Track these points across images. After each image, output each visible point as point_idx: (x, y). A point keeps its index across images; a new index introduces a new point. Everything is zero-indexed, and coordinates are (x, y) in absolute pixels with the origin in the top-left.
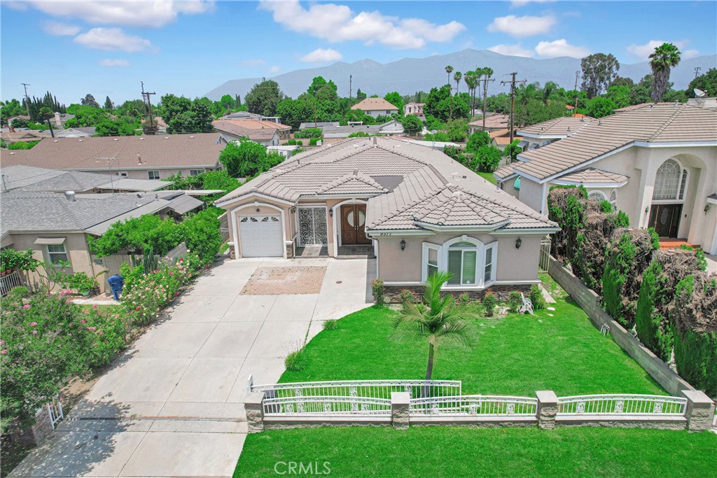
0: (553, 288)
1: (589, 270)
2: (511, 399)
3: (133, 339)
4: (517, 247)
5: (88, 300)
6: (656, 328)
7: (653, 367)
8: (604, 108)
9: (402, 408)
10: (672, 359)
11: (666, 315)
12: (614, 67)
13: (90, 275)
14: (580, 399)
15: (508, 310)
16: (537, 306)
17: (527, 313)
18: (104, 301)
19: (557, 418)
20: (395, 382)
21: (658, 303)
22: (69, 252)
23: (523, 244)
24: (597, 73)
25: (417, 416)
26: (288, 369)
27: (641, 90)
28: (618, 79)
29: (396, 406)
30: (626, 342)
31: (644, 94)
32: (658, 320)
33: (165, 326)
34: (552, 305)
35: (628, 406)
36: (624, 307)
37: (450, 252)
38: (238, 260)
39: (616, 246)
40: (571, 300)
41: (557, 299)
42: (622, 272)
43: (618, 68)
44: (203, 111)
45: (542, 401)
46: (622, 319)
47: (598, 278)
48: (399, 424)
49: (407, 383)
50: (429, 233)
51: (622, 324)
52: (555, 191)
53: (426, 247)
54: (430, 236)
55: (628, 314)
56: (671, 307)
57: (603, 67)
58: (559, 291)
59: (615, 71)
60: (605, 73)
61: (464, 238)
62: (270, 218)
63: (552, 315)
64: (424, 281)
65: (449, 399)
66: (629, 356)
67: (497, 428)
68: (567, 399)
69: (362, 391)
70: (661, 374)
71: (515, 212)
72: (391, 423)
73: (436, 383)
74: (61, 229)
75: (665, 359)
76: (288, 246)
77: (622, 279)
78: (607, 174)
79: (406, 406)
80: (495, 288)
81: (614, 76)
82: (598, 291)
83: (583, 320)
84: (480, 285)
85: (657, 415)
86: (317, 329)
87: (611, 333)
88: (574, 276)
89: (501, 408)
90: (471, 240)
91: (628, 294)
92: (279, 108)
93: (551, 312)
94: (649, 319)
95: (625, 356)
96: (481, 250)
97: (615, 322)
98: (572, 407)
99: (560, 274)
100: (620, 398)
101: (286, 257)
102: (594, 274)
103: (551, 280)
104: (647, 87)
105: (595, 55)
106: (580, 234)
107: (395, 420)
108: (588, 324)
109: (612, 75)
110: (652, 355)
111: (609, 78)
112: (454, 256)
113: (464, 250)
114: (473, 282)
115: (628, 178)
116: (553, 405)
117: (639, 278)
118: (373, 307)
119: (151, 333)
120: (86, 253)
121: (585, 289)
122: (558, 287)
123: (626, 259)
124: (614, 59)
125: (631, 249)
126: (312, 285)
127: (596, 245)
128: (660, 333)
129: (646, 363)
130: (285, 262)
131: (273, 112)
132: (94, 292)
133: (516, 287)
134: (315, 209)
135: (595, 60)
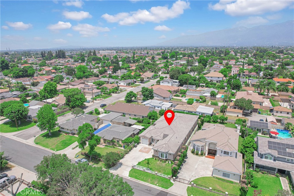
3: (125, 155)
4: (170, 155)
13: (121, 144)
18: (122, 148)
22: (119, 141)
26: (138, 163)
29: (144, 170)
33: (129, 154)
37: (161, 154)
38: (141, 144)
62: (146, 139)
64: (159, 156)
69: (142, 168)
71: (171, 150)
74: (119, 138)
80: (168, 159)
84: (165, 159)
86: (144, 159)
96: (165, 154)
101: (148, 145)
116: (157, 173)
118: (152, 158)
119: (127, 155)
126: (148, 152)
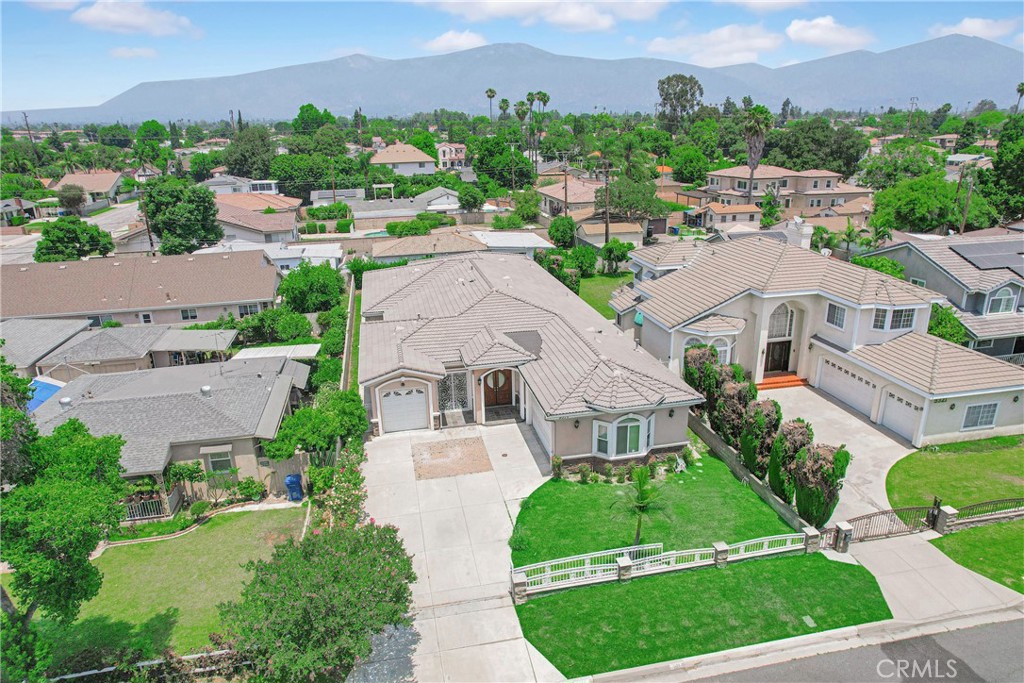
0: (696, 442)
1: (729, 431)
2: (698, 552)
4: (671, 416)
5: (260, 505)
6: (783, 481)
7: (783, 511)
8: (694, 164)
9: (627, 568)
10: (794, 503)
11: (790, 472)
12: (697, 93)
13: (256, 479)
14: (742, 545)
15: (666, 470)
16: (689, 463)
17: (681, 471)
19: (728, 560)
20: (617, 551)
21: (784, 464)
22: (233, 458)
23: (675, 414)
24: (678, 99)
25: (634, 573)
26: (514, 549)
27: (730, 127)
28: (703, 108)
29: (621, 568)
30: (762, 492)
31: (734, 133)
32: (784, 476)
34: (699, 460)
35: (771, 545)
36: (759, 463)
37: (618, 428)
38: (382, 437)
39: (751, 417)
40: (713, 453)
41: (701, 454)
42: (757, 437)
43: (701, 94)
44: (204, 202)
45: (719, 550)
46: (758, 473)
47: (735, 437)
48: (624, 580)
49: (625, 550)
50: (598, 414)
51: (757, 477)
52: (691, 352)
53: (596, 424)
54: (600, 416)
55: (762, 469)
56: (793, 466)
57: (684, 92)
58: (700, 444)
59: (699, 98)
60: (688, 101)
61: (631, 416)
62: (414, 391)
63: (701, 471)
64: (595, 453)
65: (657, 557)
66: (765, 502)
67: (689, 572)
68: (734, 546)
69: (594, 561)
70: (788, 515)
71: (665, 386)
72: (618, 580)
73: (646, 547)
74: (227, 435)
75: (790, 503)
76: (435, 418)
77: (757, 443)
78: (728, 319)
79: (630, 567)
80: (653, 452)
81: (698, 104)
82: (736, 447)
83: (726, 474)
84: (643, 453)
85: (789, 547)
86: (516, 510)
87: (751, 484)
88: (714, 432)
89: (692, 558)
90: (636, 417)
91: (761, 453)
92: (273, 168)
93: (699, 468)
94: (778, 474)
95: (762, 503)
96: (643, 423)
97: (752, 475)
98: (736, 551)
99: (700, 429)
100: (766, 540)
101: (433, 428)
102: (732, 434)
103: (692, 434)
104: (737, 124)
105: (674, 76)
106: (721, 401)
107: (622, 578)
108: (731, 477)
109: (695, 102)
110: (782, 502)
111: (692, 107)
112: (622, 432)
113: (630, 425)
114: (637, 450)
115: (746, 320)
116: (726, 551)
117: (768, 441)
118: (552, 479)
120: (253, 457)
121: (724, 445)
122: (699, 440)
123: (759, 429)
124: (696, 82)
125: (763, 420)
126: (479, 462)
127: (734, 411)
128: (786, 485)
129: (778, 507)
130: (431, 435)
131: (266, 174)
132: (264, 495)
133: (670, 449)
134: (455, 375)
135: (674, 82)
